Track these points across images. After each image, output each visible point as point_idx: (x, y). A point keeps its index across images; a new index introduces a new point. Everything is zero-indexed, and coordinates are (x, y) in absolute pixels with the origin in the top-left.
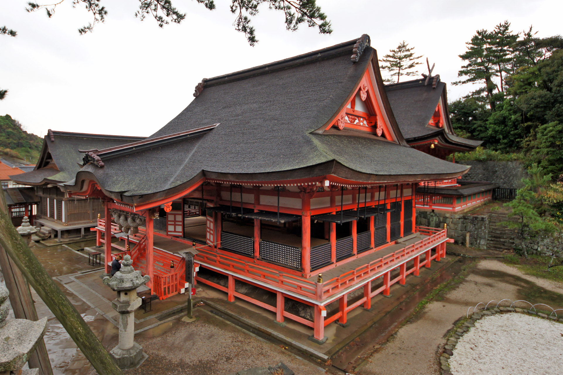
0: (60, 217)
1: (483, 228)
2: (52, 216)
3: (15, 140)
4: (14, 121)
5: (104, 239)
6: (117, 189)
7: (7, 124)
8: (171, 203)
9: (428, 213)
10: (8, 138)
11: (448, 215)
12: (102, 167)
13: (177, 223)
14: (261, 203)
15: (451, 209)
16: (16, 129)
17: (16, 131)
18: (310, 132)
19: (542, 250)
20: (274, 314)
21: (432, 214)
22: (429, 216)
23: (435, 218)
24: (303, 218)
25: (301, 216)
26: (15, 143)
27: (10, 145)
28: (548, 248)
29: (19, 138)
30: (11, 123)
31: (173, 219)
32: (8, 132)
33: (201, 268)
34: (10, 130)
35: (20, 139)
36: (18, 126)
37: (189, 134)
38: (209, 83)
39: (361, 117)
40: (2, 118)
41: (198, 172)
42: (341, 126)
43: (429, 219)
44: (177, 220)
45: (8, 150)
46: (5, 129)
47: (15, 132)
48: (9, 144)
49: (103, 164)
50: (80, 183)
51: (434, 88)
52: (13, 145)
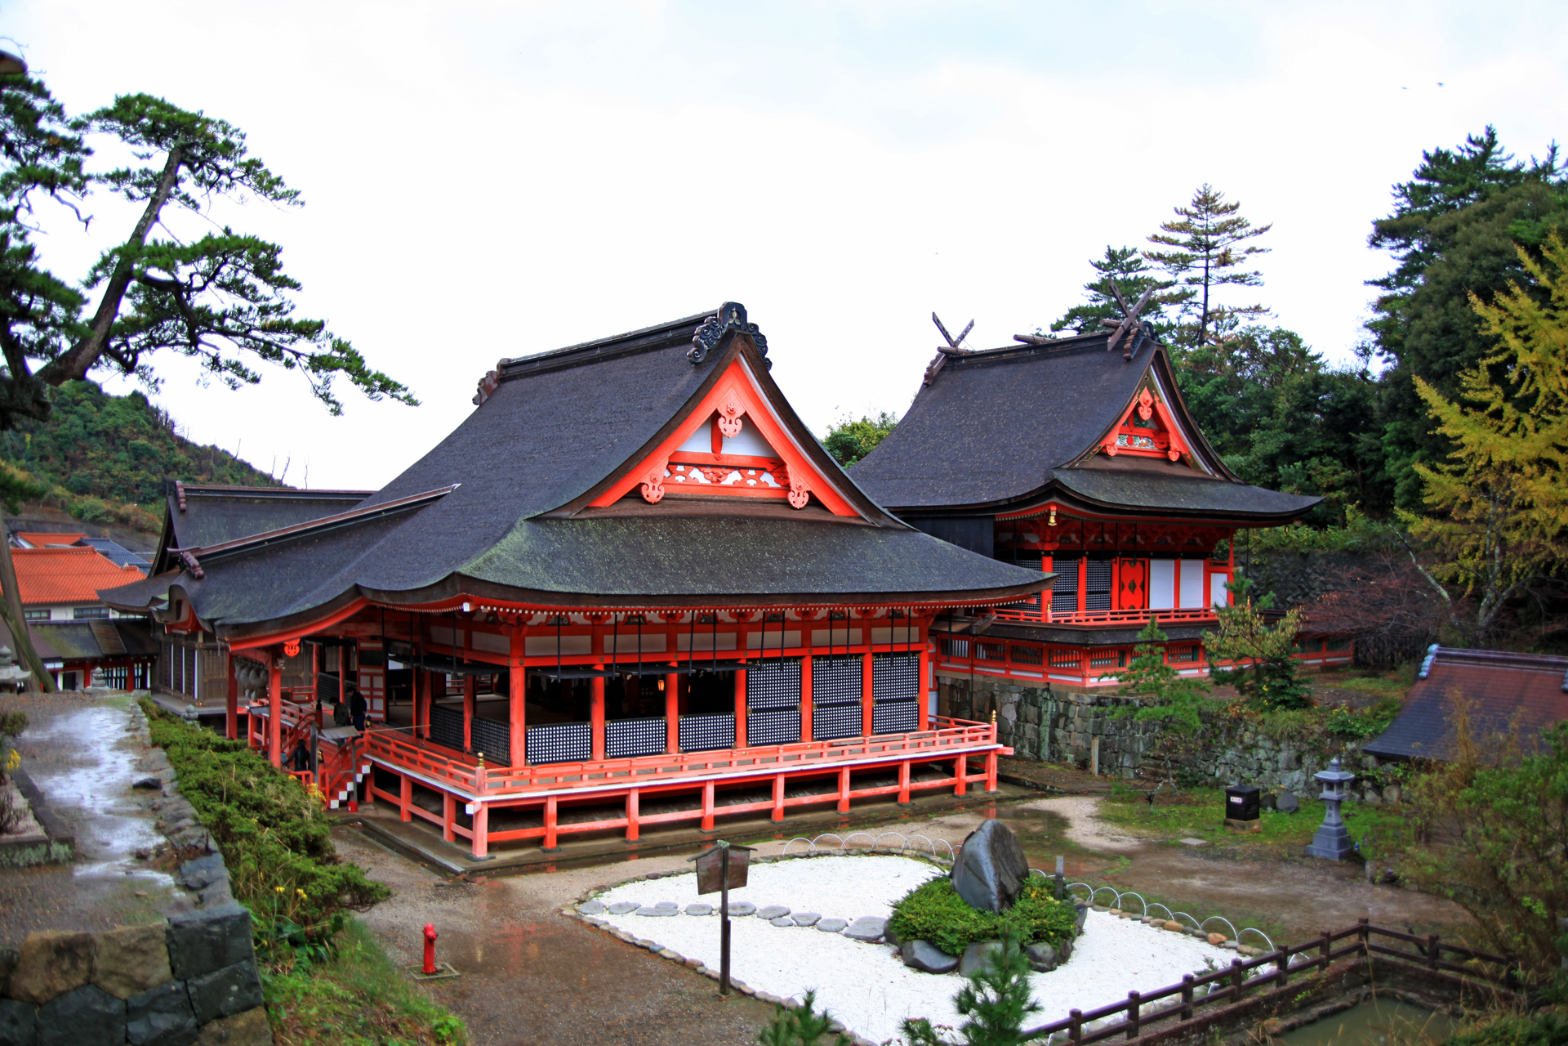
0: (190, 691)
1: (1129, 727)
2: (178, 687)
3: (154, 474)
4: (157, 411)
5: (260, 733)
6: (207, 616)
7: (135, 423)
8: (297, 641)
9: (1039, 692)
10: (135, 468)
11: (1072, 697)
12: (200, 578)
13: (376, 693)
14: (474, 647)
15: (1079, 680)
16: (159, 437)
17: (158, 443)
18: (531, 516)
19: (1223, 775)
20: (441, 828)
21: (1045, 694)
22: (1040, 699)
23: (1050, 704)
24: (512, 670)
25: (508, 668)
26: (153, 485)
27: (141, 489)
28: (1232, 772)
29: (165, 466)
30: (147, 420)
31: (368, 686)
32: (135, 449)
33: (375, 767)
34: (142, 441)
35: (167, 472)
36: (164, 428)
37: (386, 511)
38: (512, 371)
39: (748, 468)
40: (120, 404)
41: (347, 587)
42: (653, 494)
43: (1040, 708)
44: (375, 686)
45: (130, 508)
46: (127, 440)
47: (155, 446)
48: (137, 486)
49: (202, 572)
50: (174, 606)
51: (1129, 360)
52: (150, 490)
